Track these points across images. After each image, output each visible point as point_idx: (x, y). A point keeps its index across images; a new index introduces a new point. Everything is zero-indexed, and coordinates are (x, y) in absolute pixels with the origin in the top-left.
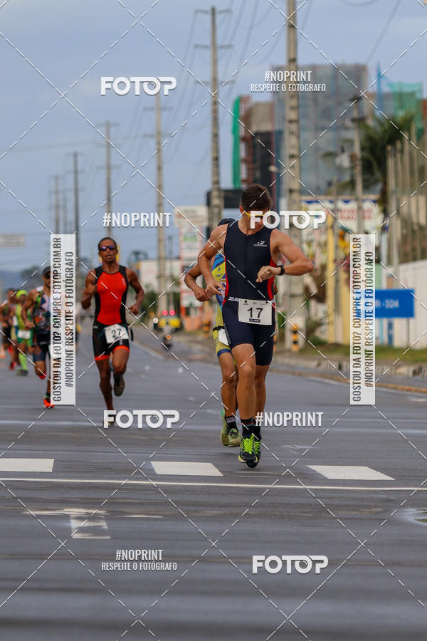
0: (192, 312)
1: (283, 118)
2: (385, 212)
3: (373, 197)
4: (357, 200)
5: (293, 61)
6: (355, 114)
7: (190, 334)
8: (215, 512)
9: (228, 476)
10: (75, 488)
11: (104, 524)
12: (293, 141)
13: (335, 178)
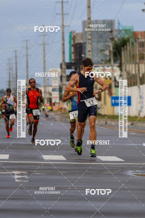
0: (56, 104)
1: (86, 38)
2: (121, 70)
3: (117, 65)
4: (111, 66)
5: (89, 19)
6: (111, 37)
7: (55, 112)
8: (64, 172)
9: (68, 160)
10: (16, 164)
11: (26, 177)
12: (90, 46)
13: (104, 59)
